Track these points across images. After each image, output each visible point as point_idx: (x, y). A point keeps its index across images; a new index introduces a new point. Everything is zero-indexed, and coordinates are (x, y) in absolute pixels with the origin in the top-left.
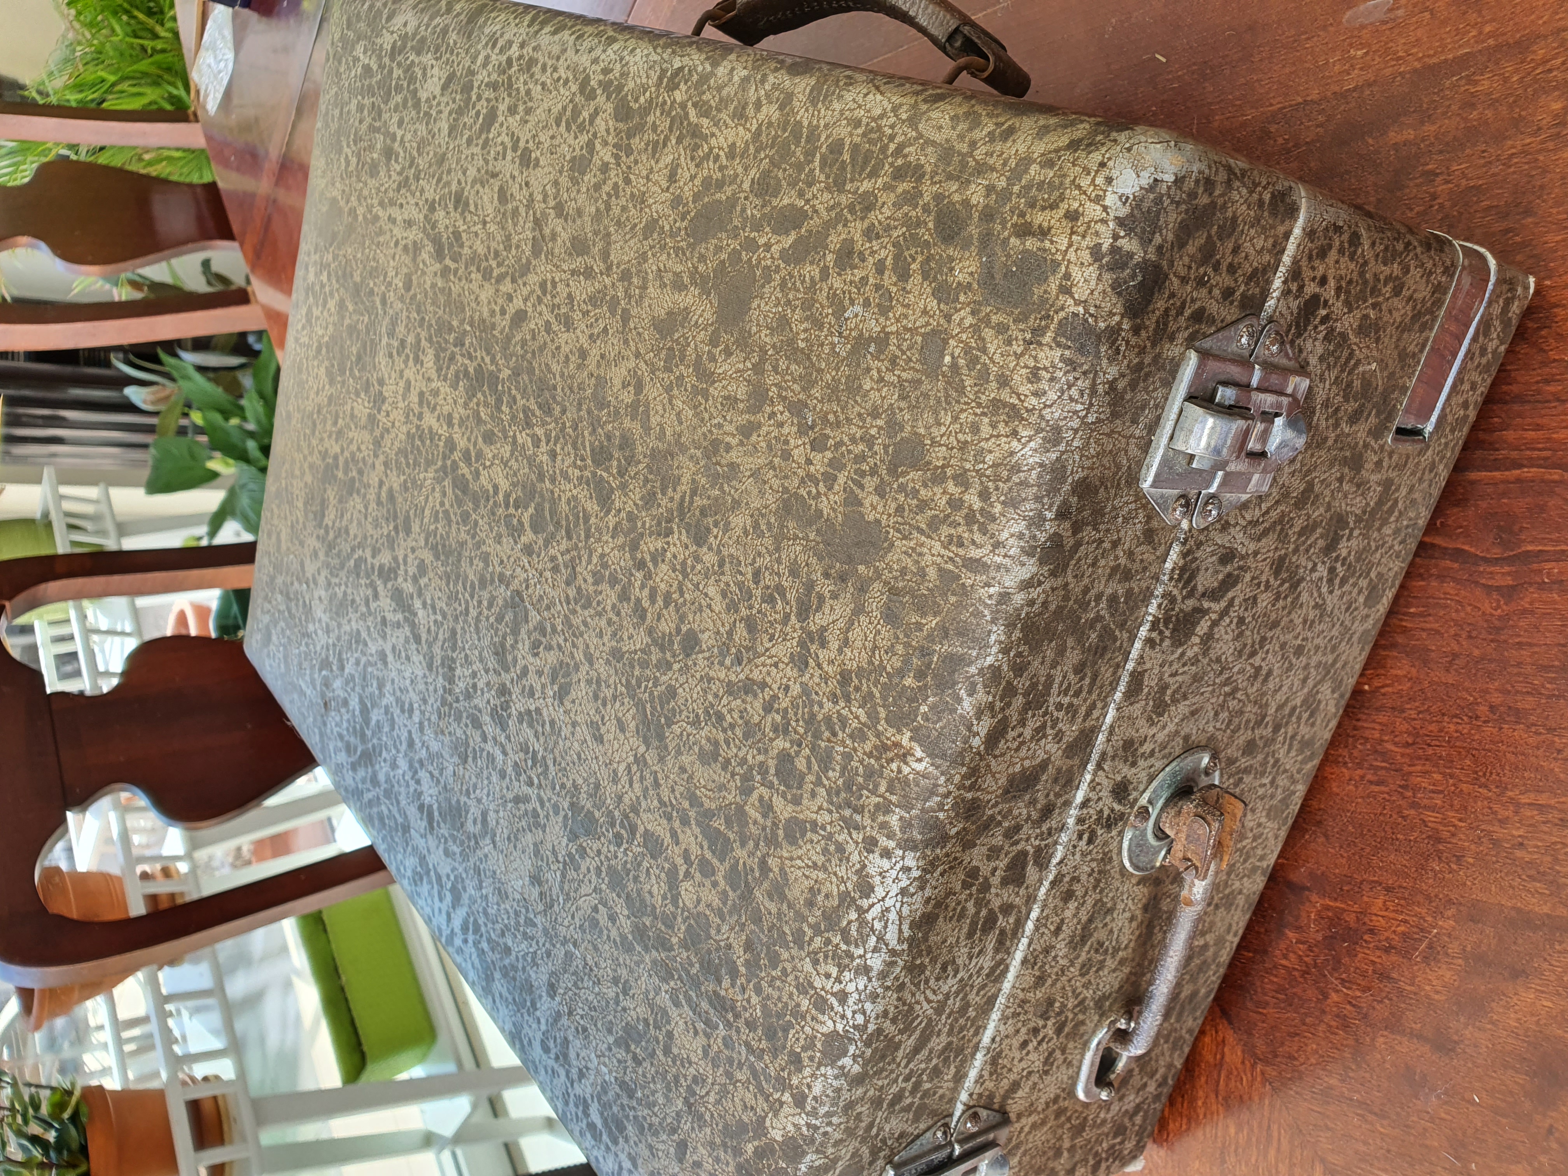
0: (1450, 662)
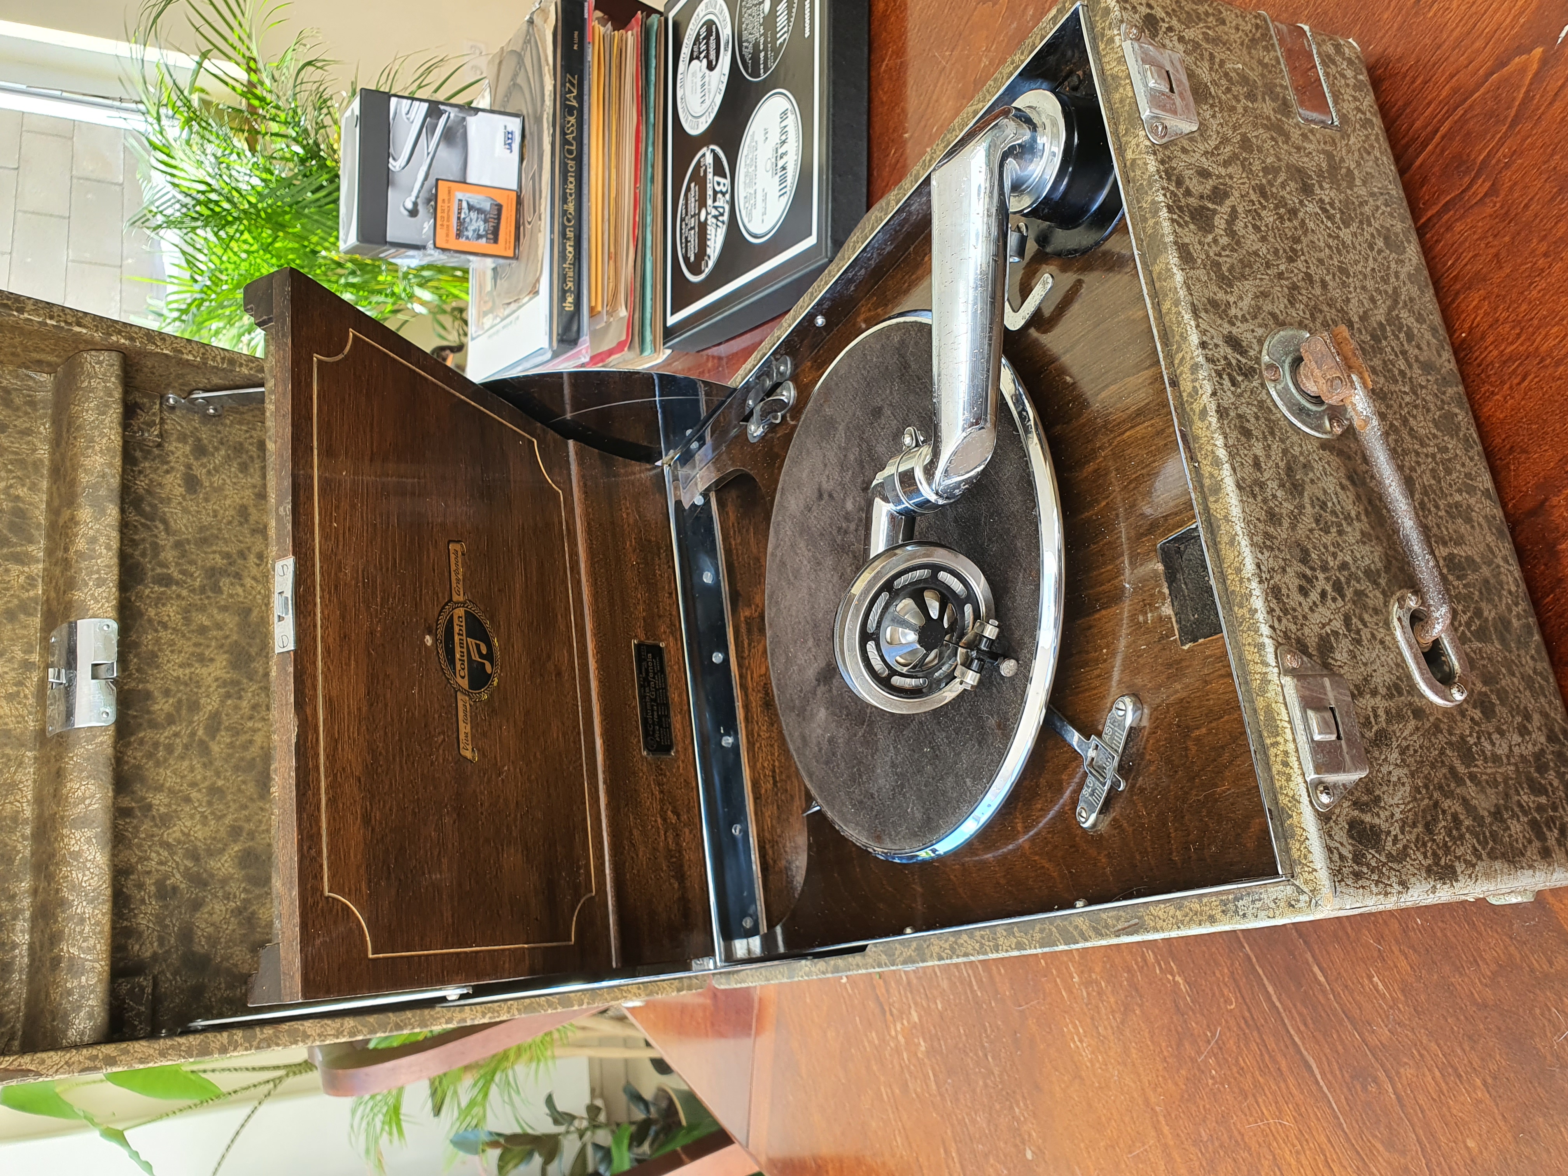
0: (1498, 262)
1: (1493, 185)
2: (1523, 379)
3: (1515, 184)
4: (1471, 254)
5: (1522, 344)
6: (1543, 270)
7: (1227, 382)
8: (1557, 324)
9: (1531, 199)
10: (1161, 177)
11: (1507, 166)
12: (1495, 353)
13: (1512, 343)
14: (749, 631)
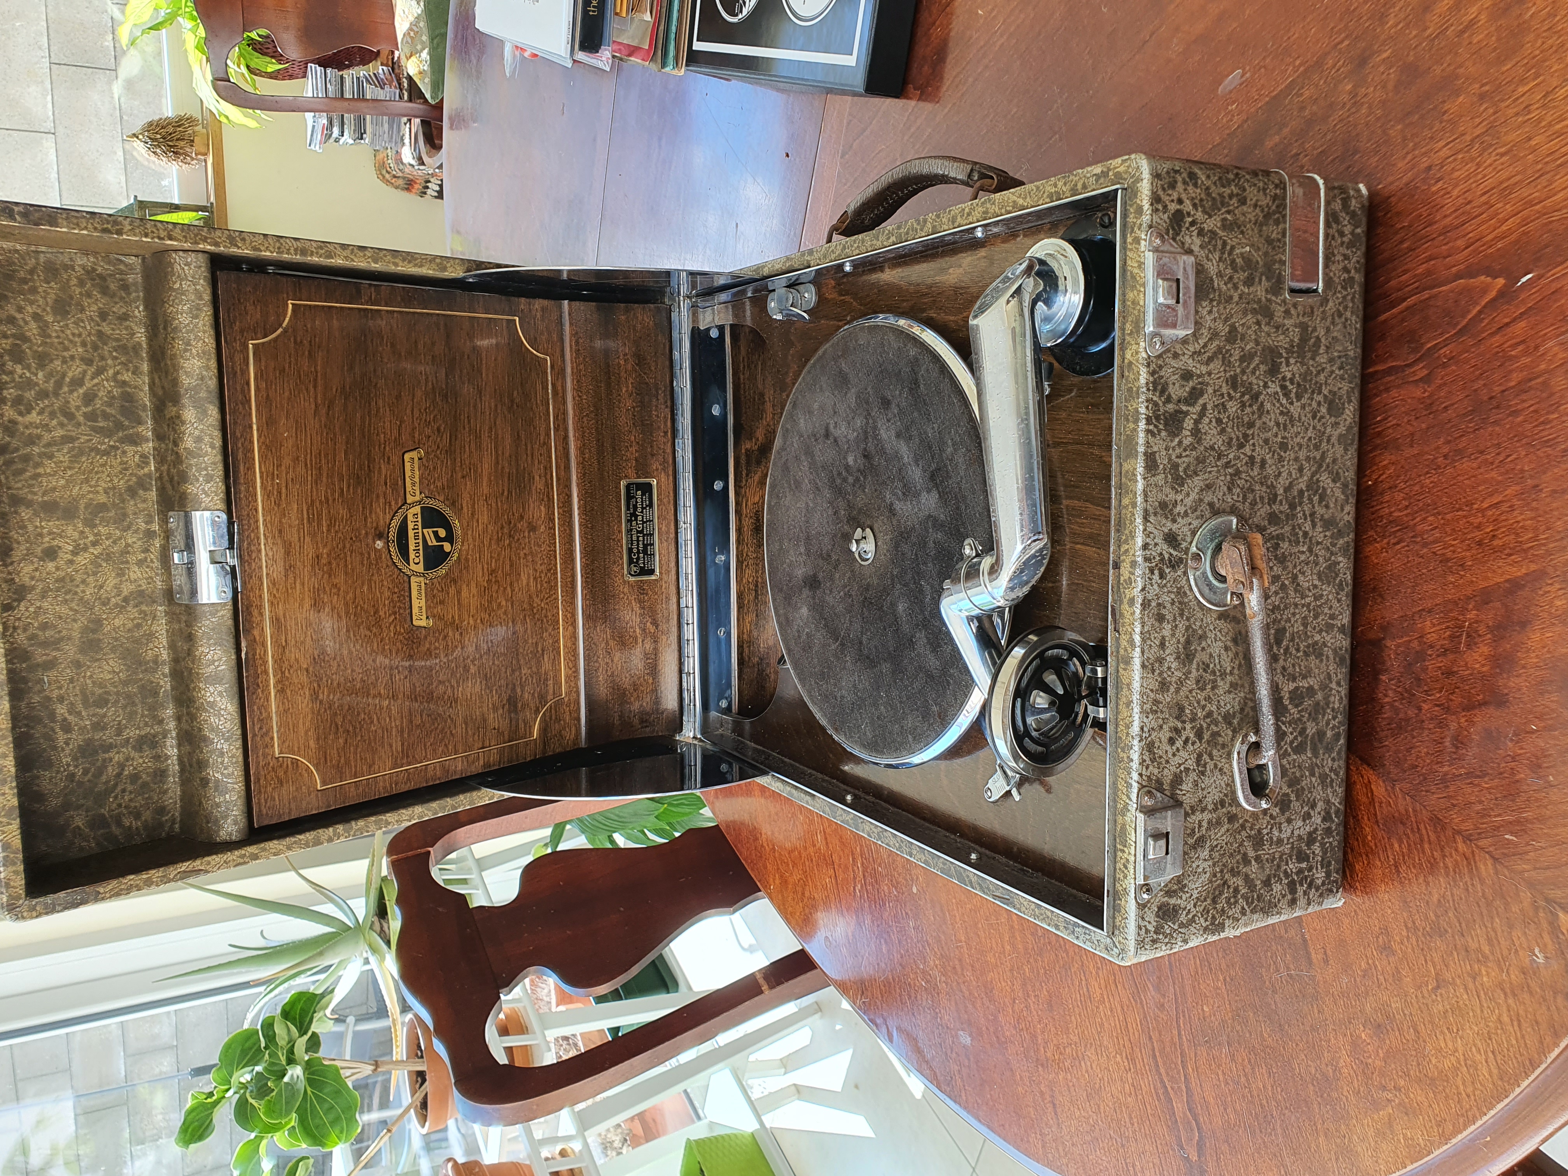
0: (1412, 441)
1: (1428, 374)
2: (1398, 543)
3: (1445, 384)
4: (1394, 422)
5: (1406, 515)
6: (1439, 467)
7: (1156, 577)
8: (1433, 515)
9: (1453, 405)
10: (1148, 390)
11: (1444, 365)
12: (1387, 511)
13: (1400, 510)
14: (748, 463)
